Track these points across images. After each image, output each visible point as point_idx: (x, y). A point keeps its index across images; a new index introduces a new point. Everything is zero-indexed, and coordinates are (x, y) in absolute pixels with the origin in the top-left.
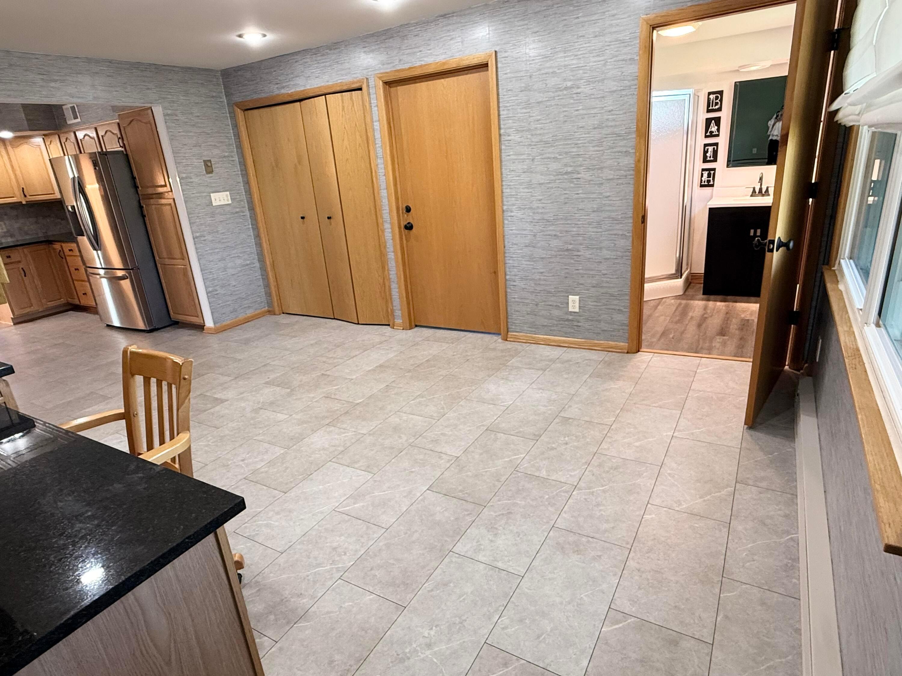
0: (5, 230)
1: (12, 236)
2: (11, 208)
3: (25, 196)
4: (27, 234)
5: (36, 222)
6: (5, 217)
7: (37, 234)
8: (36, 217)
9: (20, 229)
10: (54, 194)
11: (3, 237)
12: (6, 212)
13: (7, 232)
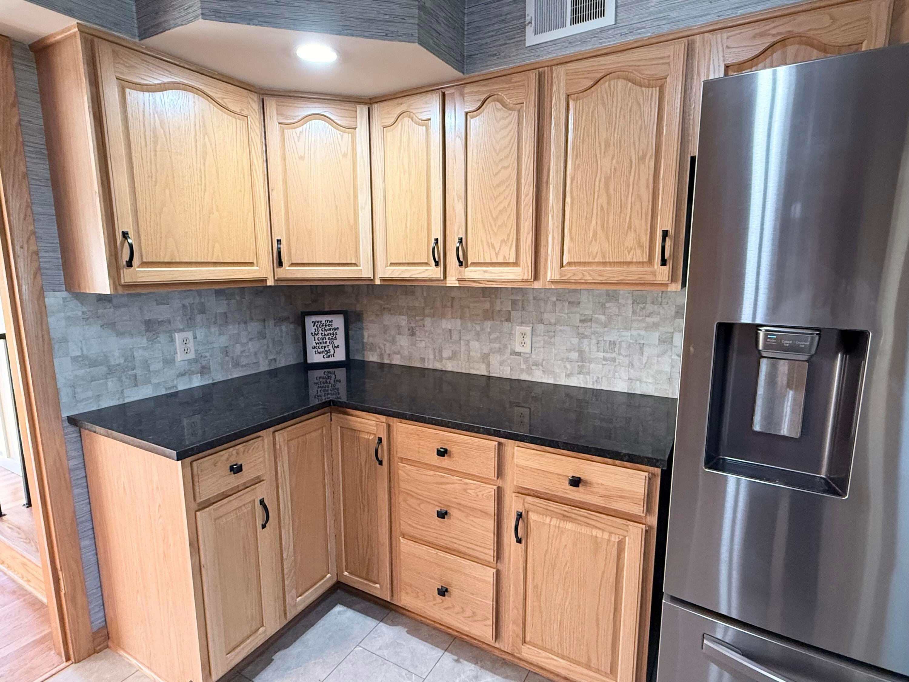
0: (192, 355)
1: (204, 370)
2: (219, 293)
3: (280, 264)
4: (237, 364)
5: (262, 335)
6: (199, 318)
7: (257, 363)
8: (264, 321)
9: (225, 351)
10: (355, 265)
11: (182, 375)
12: (203, 304)
13: (196, 361)
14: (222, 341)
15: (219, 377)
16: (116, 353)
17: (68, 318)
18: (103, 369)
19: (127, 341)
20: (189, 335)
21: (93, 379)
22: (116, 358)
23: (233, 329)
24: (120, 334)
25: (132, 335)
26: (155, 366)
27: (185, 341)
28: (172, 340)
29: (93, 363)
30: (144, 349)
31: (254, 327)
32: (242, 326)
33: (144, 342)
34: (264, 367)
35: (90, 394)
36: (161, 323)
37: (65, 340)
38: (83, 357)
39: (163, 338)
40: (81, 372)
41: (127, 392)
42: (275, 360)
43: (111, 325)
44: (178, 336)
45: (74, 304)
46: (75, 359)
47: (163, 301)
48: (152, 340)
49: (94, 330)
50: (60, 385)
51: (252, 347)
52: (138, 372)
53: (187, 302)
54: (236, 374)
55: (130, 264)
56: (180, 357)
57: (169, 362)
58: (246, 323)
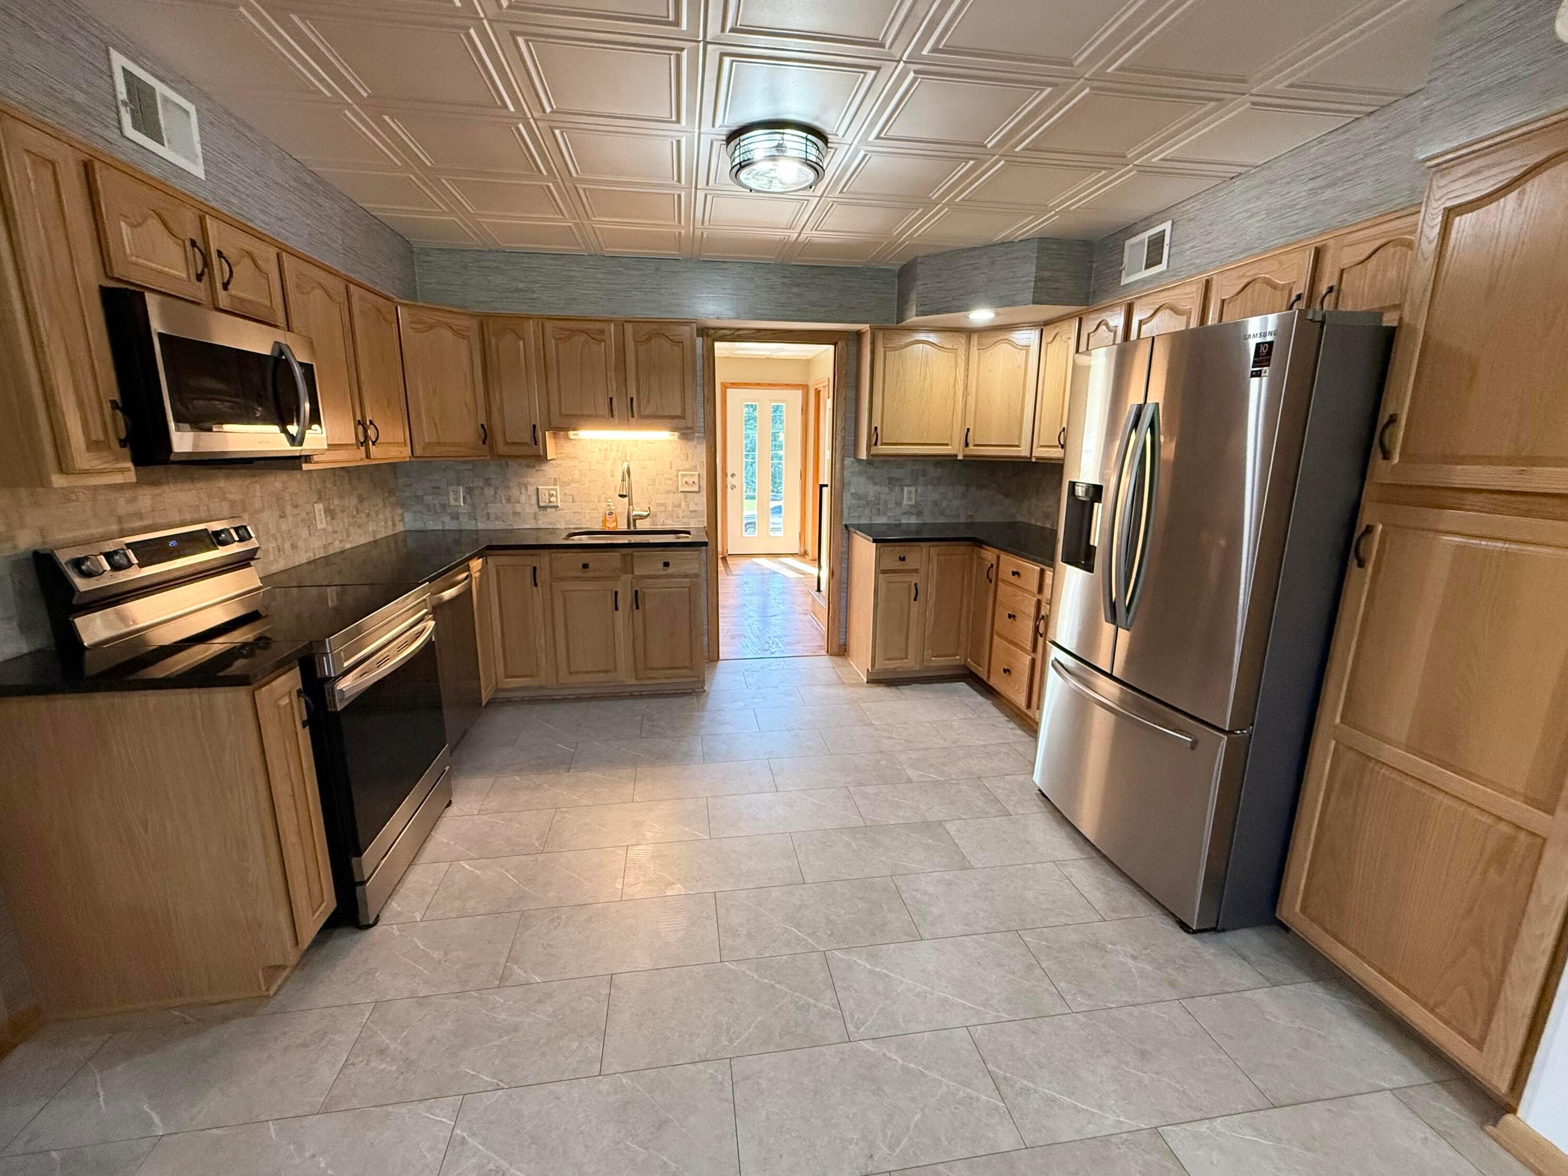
0: (913, 502)
1: (919, 514)
2: (936, 463)
3: (967, 445)
4: (942, 514)
5: (964, 496)
6: (921, 479)
7: (958, 516)
8: (968, 486)
9: (935, 503)
10: (1017, 446)
11: (905, 514)
12: (925, 471)
13: (914, 506)
14: (935, 496)
15: (929, 521)
16: (872, 494)
17: (852, 472)
18: (864, 502)
19: (877, 488)
20: (913, 489)
21: (859, 507)
22: (871, 497)
23: (942, 489)
24: (875, 484)
25: (881, 485)
26: (891, 505)
27: (910, 492)
28: (902, 490)
29: (860, 498)
30: (886, 494)
31: (961, 489)
32: (950, 487)
33: (886, 490)
34: (962, 520)
35: (856, 514)
36: (898, 480)
37: (849, 484)
38: (856, 494)
39: (897, 489)
40: (854, 502)
41: (873, 518)
42: (972, 516)
43: (871, 478)
44: (906, 489)
45: (856, 464)
46: (852, 494)
47: (900, 466)
48: (891, 490)
49: (862, 480)
50: (844, 506)
51: (956, 503)
52: (881, 507)
53: (914, 468)
54: (941, 520)
55: (876, 444)
56: (905, 502)
57: (899, 504)
58: (953, 485)
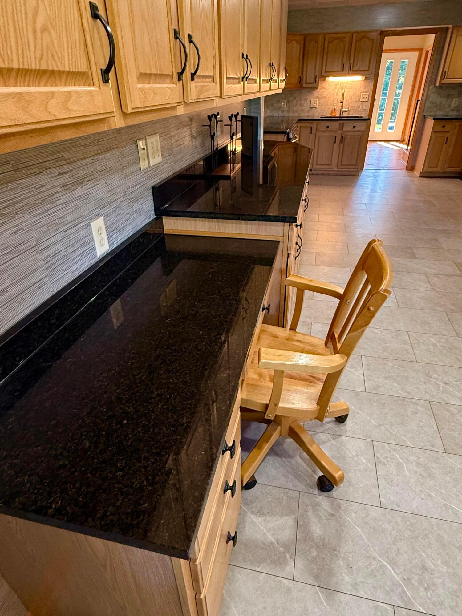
0: (456, 105)
1: (458, 111)
13: (456, 107)
15: (461, 114)
16: (438, 102)
17: (432, 92)
18: (434, 105)
19: (442, 99)
20: (457, 99)
21: (432, 107)
24: (441, 97)
25: (443, 97)
26: (446, 106)
27: (456, 101)
29: (433, 103)
30: (445, 102)
33: (445, 100)
35: (430, 111)
36: (452, 95)
38: (432, 101)
39: (450, 99)
40: (430, 105)
41: (437, 112)
43: (440, 94)
44: (454, 100)
45: (434, 88)
46: (429, 102)
47: (454, 88)
48: (447, 100)
49: (436, 95)
50: (425, 107)
52: (441, 107)
53: (460, 89)
55: (444, 79)
56: (453, 105)
57: (450, 106)
